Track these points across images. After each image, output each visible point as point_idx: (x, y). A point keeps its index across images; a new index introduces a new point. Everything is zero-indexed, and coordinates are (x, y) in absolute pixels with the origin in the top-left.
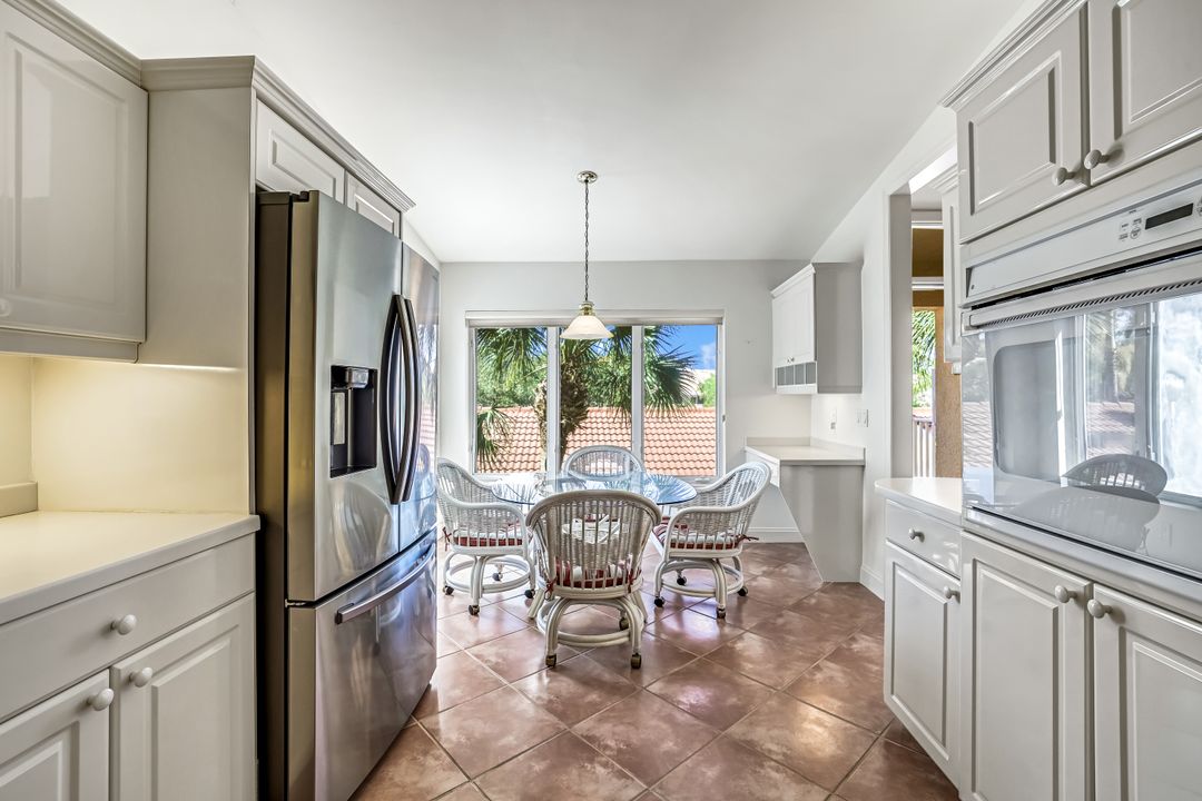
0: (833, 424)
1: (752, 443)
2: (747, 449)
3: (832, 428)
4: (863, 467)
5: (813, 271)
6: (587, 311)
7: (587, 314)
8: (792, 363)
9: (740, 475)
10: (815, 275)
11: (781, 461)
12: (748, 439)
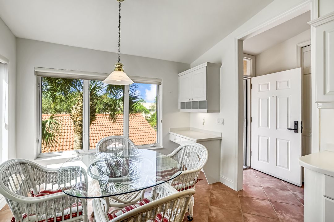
0: (204, 123)
1: (172, 130)
2: (170, 132)
3: (203, 124)
4: (221, 140)
5: (207, 65)
6: (119, 68)
7: (119, 70)
8: (191, 101)
9: (185, 148)
10: (207, 67)
11: (197, 140)
12: (171, 129)
